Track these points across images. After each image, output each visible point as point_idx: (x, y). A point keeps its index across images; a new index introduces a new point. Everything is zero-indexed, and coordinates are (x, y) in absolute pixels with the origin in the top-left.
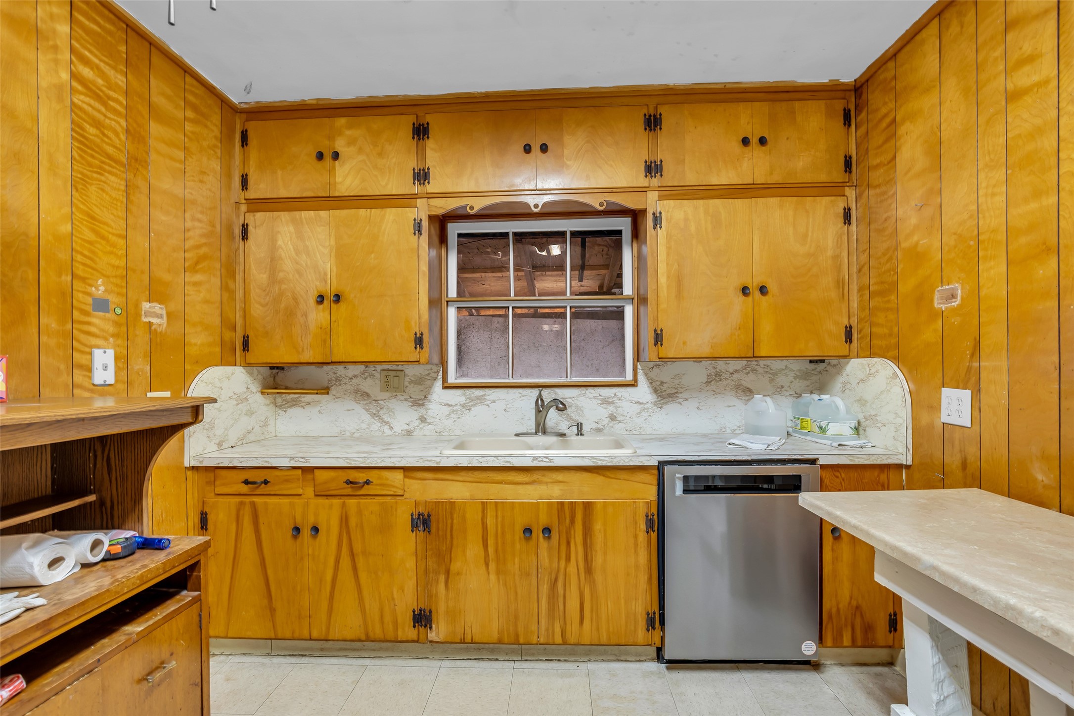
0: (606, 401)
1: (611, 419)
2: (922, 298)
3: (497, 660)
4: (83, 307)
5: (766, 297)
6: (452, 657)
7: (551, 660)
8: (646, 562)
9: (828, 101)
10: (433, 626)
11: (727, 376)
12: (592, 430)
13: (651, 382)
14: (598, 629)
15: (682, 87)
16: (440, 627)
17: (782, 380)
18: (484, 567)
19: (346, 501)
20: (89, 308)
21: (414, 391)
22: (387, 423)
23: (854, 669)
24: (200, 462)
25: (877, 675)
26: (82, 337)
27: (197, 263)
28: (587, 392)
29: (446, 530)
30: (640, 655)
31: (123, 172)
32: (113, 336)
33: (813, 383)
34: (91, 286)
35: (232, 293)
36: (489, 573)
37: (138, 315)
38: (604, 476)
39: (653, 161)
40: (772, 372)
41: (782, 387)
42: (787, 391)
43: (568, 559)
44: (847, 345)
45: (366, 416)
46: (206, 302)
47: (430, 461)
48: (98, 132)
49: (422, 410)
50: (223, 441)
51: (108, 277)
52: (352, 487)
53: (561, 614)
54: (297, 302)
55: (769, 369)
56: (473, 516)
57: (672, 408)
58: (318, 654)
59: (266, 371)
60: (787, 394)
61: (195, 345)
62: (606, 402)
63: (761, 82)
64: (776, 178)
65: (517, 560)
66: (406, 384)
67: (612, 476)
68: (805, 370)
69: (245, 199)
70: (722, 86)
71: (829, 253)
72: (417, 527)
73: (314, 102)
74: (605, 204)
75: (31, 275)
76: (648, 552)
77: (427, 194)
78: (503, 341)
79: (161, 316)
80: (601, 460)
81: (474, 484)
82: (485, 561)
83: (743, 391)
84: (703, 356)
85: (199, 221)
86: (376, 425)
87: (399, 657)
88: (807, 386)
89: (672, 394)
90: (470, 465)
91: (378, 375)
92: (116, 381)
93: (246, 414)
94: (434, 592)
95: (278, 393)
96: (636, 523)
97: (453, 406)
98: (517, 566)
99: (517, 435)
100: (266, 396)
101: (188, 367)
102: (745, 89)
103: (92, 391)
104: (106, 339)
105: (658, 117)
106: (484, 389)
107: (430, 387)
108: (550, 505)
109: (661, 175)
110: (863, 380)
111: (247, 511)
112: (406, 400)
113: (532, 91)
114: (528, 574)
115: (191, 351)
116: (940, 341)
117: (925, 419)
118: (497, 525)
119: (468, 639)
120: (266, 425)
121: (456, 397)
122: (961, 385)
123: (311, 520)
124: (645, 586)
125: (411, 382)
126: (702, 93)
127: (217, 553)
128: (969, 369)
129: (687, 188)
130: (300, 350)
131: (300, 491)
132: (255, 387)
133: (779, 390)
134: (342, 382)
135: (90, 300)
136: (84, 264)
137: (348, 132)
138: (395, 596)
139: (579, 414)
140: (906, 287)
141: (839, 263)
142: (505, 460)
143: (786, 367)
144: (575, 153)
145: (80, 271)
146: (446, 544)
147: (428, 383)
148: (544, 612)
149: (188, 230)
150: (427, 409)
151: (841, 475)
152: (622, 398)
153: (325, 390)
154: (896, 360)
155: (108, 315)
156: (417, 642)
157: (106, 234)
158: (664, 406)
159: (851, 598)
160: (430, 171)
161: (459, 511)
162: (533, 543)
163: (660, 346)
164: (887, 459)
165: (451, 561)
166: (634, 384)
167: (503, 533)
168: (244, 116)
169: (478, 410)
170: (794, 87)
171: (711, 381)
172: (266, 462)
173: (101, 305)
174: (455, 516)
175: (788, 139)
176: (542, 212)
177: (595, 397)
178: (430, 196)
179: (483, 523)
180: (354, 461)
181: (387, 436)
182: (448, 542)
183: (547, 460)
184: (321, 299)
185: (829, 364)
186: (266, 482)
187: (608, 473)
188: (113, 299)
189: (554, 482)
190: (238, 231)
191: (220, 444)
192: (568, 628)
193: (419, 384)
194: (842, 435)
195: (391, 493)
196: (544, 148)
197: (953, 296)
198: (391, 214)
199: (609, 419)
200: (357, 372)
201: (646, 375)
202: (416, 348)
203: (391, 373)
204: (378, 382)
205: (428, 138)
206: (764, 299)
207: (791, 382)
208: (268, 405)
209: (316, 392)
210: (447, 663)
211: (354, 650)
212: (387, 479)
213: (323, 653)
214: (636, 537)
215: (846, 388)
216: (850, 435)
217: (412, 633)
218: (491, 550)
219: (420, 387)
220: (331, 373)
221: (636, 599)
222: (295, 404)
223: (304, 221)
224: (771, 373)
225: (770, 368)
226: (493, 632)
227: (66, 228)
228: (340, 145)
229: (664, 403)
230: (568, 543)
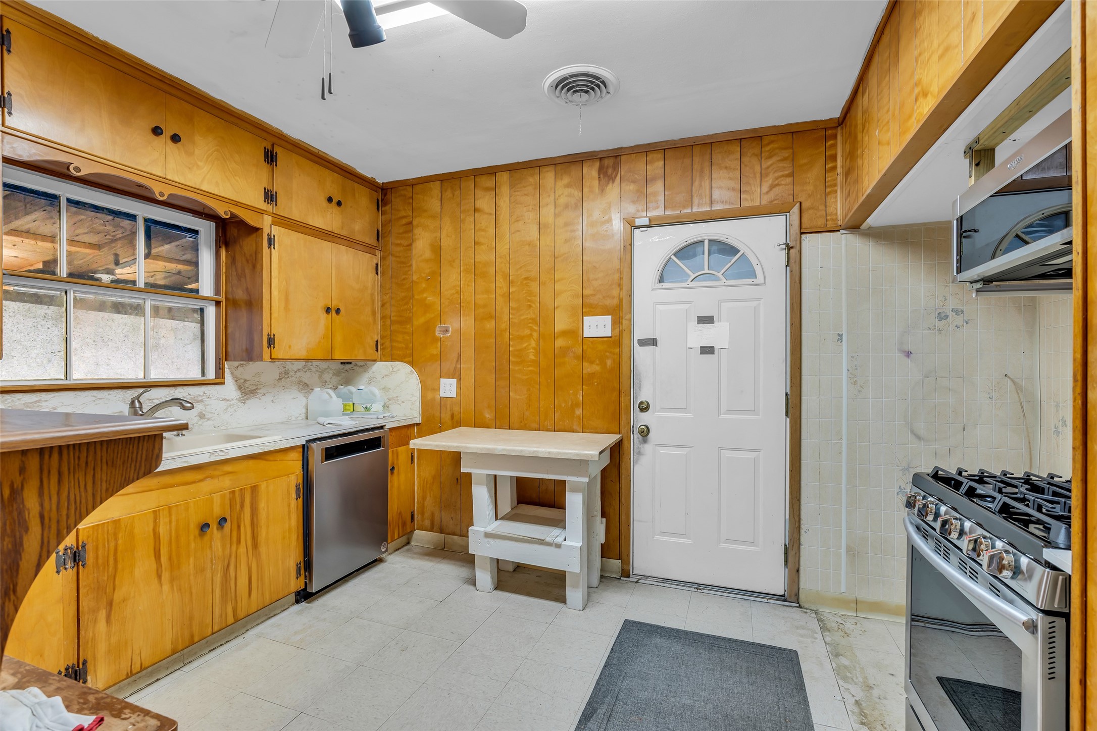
0: (195, 400)
1: (200, 417)
2: (428, 328)
3: (158, 680)
5: (339, 317)
7: (214, 649)
9: (370, 191)
10: (89, 678)
11: (293, 374)
13: (236, 379)
14: (263, 594)
15: (291, 138)
16: (98, 674)
17: (326, 376)
18: (156, 581)
23: (396, 553)
25: (408, 550)
29: (108, 556)
33: (344, 379)
36: (161, 585)
38: (268, 461)
39: (270, 190)
40: (320, 370)
41: (326, 382)
43: (239, 542)
44: (375, 353)
53: (233, 595)
55: (318, 368)
56: (142, 530)
57: (253, 402)
60: (329, 386)
64: (345, 232)
65: (191, 560)
67: (271, 459)
68: (339, 369)
70: (317, 151)
71: (370, 291)
72: (64, 565)
74: (229, 214)
76: (297, 515)
77: (6, 127)
80: (267, 446)
82: (157, 573)
83: (303, 387)
88: (340, 381)
94: (91, 635)
96: (289, 494)
98: (191, 566)
102: (330, 160)
105: (274, 154)
106: (39, 394)
108: (222, 497)
109: (276, 205)
110: (387, 376)
114: (203, 570)
116: (439, 353)
117: (430, 396)
118: (171, 530)
119: (137, 667)
122: (451, 377)
124: (295, 544)
126: (304, 150)
128: (455, 368)
129: (293, 221)
133: (324, 384)
140: (419, 321)
141: (373, 299)
142: (183, 460)
143: (328, 367)
144: (205, 156)
146: (108, 573)
148: (218, 601)
152: (211, 396)
154: (411, 363)
158: (247, 402)
159: (398, 508)
161: (126, 528)
162: (208, 538)
163: (272, 348)
164: (412, 421)
165: (114, 589)
166: (219, 382)
167: (177, 537)
171: (282, 379)
174: (120, 535)
175: (351, 207)
176: (166, 201)
178: (11, 132)
179: (155, 534)
182: (111, 569)
183: (223, 454)
185: (356, 365)
187: (268, 457)
189: (225, 474)
192: (239, 604)
194: (378, 411)
196: (175, 138)
197: (447, 331)
199: (198, 418)
201: (232, 374)
205: (9, 51)
207: (331, 378)
214: (289, 505)
215: (372, 381)
218: (164, 559)
221: (289, 557)
224: (319, 372)
226: (166, 645)
229: (247, 399)
230: (239, 527)
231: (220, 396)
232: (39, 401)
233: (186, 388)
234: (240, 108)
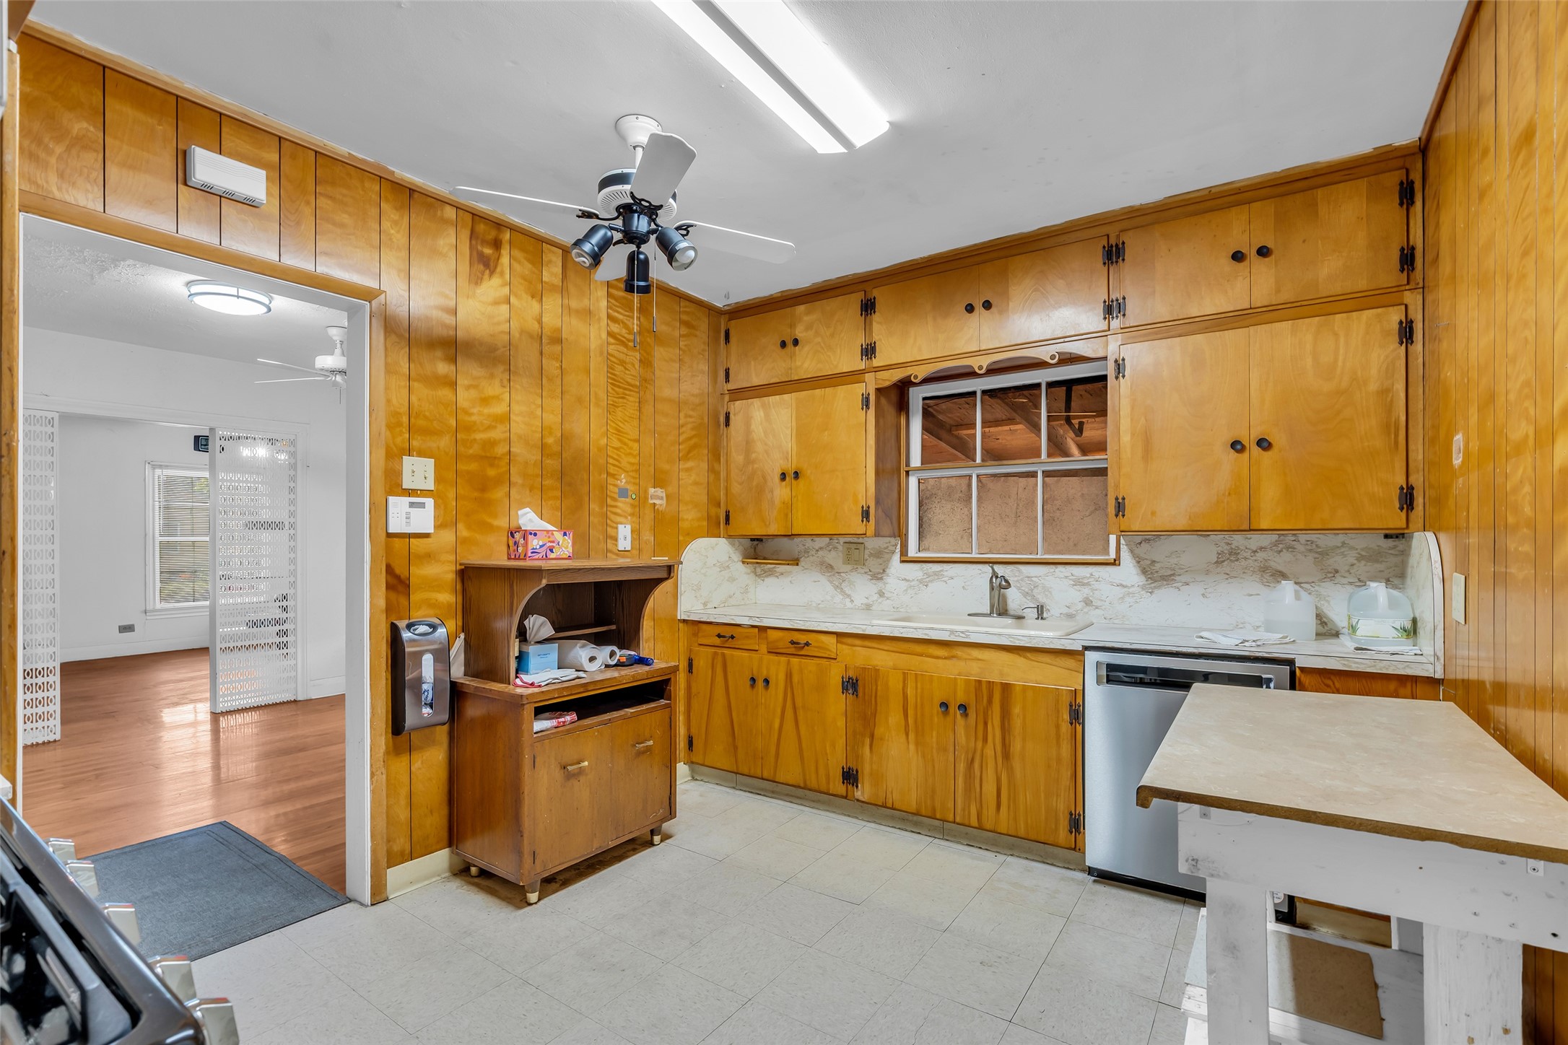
1: (1086, 604)
3: (919, 833)
4: (613, 495)
5: (1269, 453)
6: (879, 822)
7: (972, 846)
8: (1069, 756)
9: (1372, 178)
10: (859, 786)
11: (1248, 554)
12: (1062, 616)
13: (1139, 560)
14: (1016, 819)
16: (864, 787)
17: (1336, 561)
18: (904, 736)
19: (791, 659)
20: (616, 496)
21: (873, 563)
22: (849, 596)
24: (689, 616)
26: (612, 517)
27: (689, 452)
28: (1057, 570)
29: (871, 696)
30: (1069, 863)
31: (637, 392)
32: (630, 515)
33: (1391, 567)
34: (617, 479)
35: (717, 474)
36: (908, 743)
37: (646, 498)
38: (1025, 657)
39: (1114, 299)
40: (1320, 550)
41: (1337, 571)
42: (1345, 577)
43: (985, 740)
44: (1403, 514)
45: (829, 588)
46: (696, 483)
47: (857, 628)
48: (623, 369)
49: (880, 584)
50: (707, 602)
51: (628, 472)
52: (795, 647)
53: (978, 795)
54: (765, 481)
55: (1314, 546)
56: (895, 683)
57: (1166, 595)
58: (770, 795)
59: (747, 542)
61: (687, 520)
62: (1079, 583)
63: (1262, 176)
64: (1287, 296)
65: (934, 734)
66: (866, 557)
68: (1377, 548)
69: (728, 391)
70: (1206, 192)
71: (1373, 387)
72: (847, 690)
73: (779, 295)
74: (1057, 356)
75: (586, 477)
76: (1071, 746)
77: (874, 368)
78: (966, 512)
79: (662, 498)
80: (1019, 640)
81: (898, 654)
82: (905, 730)
83: (1272, 575)
84: (1178, 529)
85: (690, 417)
86: (839, 598)
87: (834, 812)
88: (1380, 571)
89: (1167, 576)
90: (891, 635)
91: (840, 548)
92: (632, 548)
93: (728, 581)
94: (861, 753)
95: (757, 563)
96: (1058, 711)
97: (911, 581)
98: (934, 740)
99: (969, 615)
100: (746, 565)
101: (681, 538)
103: (617, 555)
104: (626, 517)
105: (1121, 246)
106: (942, 564)
107: (889, 560)
108: (967, 682)
109: (1125, 314)
110: (1419, 562)
111: (720, 659)
112: (866, 573)
113: (975, 245)
114: (945, 750)
115: (684, 525)
118: (917, 695)
119: (890, 805)
120: (746, 592)
121: (914, 571)
123: (764, 674)
124: (1068, 783)
125: (871, 555)
127: (699, 693)
129: (1159, 325)
130: (768, 523)
131: (757, 648)
132: (737, 557)
133: (1332, 575)
134: (810, 554)
135: (616, 490)
136: (614, 465)
137: (806, 318)
138: (828, 751)
139: (1046, 595)
141: (1389, 399)
143: (1344, 543)
144: (1024, 305)
145: (612, 470)
146: (871, 709)
147: (886, 556)
148: (960, 791)
149: (682, 426)
150: (885, 584)
151: (1334, 684)
152: (1100, 579)
153: (796, 562)
155: (627, 500)
156: (846, 797)
157: (626, 440)
158: (1156, 591)
160: (876, 345)
161: (883, 678)
162: (950, 718)
163: (1121, 517)
164: (1404, 668)
165: (875, 726)
166: (1115, 563)
167: (922, 704)
168: (727, 316)
169: (935, 586)
170: (1315, 170)
171: (1223, 562)
172: (733, 619)
173: (623, 493)
174: (879, 683)
175: (1304, 241)
177: (1066, 577)
178: (877, 370)
179: (904, 693)
180: (797, 623)
181: (849, 608)
182: (873, 708)
183: (963, 635)
184: (783, 476)
186: (732, 637)
187: (1029, 655)
188: (631, 488)
189: (971, 659)
190: (722, 419)
191: (705, 604)
192: (985, 811)
193: (878, 557)
194: (1378, 637)
195: (826, 656)
196: (987, 305)
197: (1460, 450)
198: (842, 391)
199: (1083, 603)
200: (823, 545)
201: (1133, 552)
202: (862, 521)
203: (852, 546)
204: (840, 554)
205: (874, 312)
206: (1267, 455)
207: (1352, 565)
208: (749, 574)
209: (787, 562)
210: (873, 825)
211: (798, 797)
212: (823, 642)
213: (774, 794)
214: (1058, 727)
216: (1394, 638)
217: (840, 788)
218: (911, 720)
219: (879, 560)
220: (800, 545)
221: (1057, 796)
222: (770, 573)
223: (772, 406)
224: (1317, 552)
225: (1317, 545)
226: (912, 800)
227: (604, 441)
228: (800, 332)
229: (1155, 587)
230: (986, 724)
231: (1114, 581)
232: (942, 571)
233: (1068, 567)
234: (1063, 221)
